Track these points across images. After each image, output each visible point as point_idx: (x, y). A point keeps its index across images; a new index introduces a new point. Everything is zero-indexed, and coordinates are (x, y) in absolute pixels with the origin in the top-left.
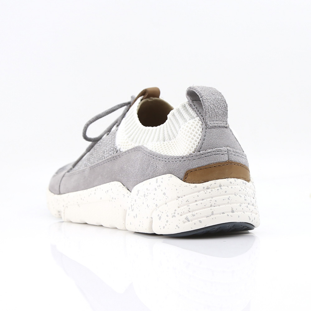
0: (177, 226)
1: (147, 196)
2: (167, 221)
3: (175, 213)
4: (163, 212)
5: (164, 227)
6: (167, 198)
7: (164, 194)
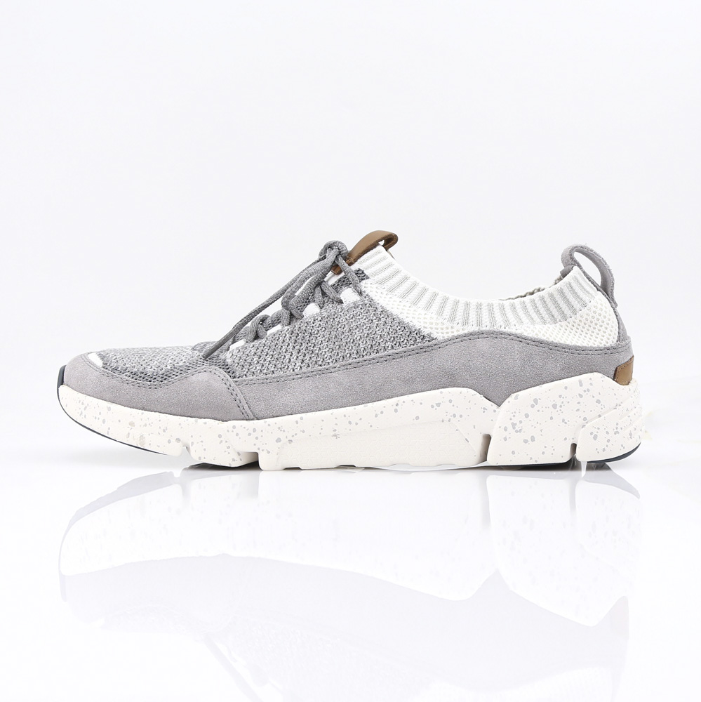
0: (622, 446)
1: (561, 406)
2: (608, 441)
3: (617, 428)
4: (598, 429)
5: (604, 450)
6: (603, 407)
7: (598, 401)
